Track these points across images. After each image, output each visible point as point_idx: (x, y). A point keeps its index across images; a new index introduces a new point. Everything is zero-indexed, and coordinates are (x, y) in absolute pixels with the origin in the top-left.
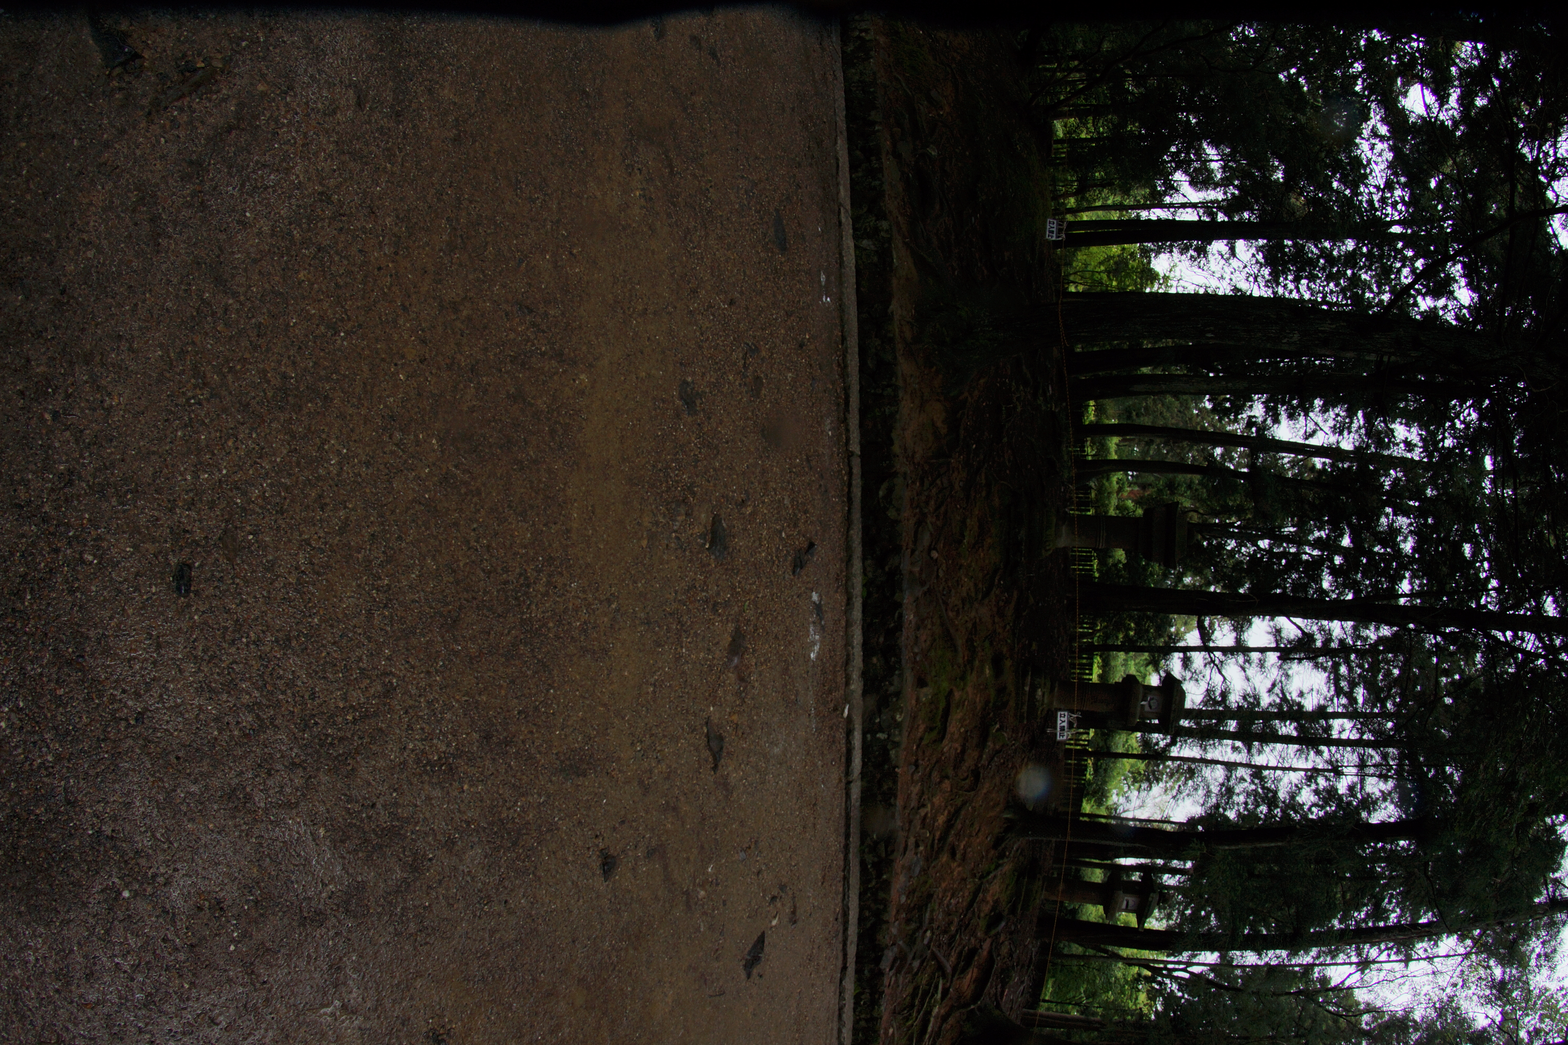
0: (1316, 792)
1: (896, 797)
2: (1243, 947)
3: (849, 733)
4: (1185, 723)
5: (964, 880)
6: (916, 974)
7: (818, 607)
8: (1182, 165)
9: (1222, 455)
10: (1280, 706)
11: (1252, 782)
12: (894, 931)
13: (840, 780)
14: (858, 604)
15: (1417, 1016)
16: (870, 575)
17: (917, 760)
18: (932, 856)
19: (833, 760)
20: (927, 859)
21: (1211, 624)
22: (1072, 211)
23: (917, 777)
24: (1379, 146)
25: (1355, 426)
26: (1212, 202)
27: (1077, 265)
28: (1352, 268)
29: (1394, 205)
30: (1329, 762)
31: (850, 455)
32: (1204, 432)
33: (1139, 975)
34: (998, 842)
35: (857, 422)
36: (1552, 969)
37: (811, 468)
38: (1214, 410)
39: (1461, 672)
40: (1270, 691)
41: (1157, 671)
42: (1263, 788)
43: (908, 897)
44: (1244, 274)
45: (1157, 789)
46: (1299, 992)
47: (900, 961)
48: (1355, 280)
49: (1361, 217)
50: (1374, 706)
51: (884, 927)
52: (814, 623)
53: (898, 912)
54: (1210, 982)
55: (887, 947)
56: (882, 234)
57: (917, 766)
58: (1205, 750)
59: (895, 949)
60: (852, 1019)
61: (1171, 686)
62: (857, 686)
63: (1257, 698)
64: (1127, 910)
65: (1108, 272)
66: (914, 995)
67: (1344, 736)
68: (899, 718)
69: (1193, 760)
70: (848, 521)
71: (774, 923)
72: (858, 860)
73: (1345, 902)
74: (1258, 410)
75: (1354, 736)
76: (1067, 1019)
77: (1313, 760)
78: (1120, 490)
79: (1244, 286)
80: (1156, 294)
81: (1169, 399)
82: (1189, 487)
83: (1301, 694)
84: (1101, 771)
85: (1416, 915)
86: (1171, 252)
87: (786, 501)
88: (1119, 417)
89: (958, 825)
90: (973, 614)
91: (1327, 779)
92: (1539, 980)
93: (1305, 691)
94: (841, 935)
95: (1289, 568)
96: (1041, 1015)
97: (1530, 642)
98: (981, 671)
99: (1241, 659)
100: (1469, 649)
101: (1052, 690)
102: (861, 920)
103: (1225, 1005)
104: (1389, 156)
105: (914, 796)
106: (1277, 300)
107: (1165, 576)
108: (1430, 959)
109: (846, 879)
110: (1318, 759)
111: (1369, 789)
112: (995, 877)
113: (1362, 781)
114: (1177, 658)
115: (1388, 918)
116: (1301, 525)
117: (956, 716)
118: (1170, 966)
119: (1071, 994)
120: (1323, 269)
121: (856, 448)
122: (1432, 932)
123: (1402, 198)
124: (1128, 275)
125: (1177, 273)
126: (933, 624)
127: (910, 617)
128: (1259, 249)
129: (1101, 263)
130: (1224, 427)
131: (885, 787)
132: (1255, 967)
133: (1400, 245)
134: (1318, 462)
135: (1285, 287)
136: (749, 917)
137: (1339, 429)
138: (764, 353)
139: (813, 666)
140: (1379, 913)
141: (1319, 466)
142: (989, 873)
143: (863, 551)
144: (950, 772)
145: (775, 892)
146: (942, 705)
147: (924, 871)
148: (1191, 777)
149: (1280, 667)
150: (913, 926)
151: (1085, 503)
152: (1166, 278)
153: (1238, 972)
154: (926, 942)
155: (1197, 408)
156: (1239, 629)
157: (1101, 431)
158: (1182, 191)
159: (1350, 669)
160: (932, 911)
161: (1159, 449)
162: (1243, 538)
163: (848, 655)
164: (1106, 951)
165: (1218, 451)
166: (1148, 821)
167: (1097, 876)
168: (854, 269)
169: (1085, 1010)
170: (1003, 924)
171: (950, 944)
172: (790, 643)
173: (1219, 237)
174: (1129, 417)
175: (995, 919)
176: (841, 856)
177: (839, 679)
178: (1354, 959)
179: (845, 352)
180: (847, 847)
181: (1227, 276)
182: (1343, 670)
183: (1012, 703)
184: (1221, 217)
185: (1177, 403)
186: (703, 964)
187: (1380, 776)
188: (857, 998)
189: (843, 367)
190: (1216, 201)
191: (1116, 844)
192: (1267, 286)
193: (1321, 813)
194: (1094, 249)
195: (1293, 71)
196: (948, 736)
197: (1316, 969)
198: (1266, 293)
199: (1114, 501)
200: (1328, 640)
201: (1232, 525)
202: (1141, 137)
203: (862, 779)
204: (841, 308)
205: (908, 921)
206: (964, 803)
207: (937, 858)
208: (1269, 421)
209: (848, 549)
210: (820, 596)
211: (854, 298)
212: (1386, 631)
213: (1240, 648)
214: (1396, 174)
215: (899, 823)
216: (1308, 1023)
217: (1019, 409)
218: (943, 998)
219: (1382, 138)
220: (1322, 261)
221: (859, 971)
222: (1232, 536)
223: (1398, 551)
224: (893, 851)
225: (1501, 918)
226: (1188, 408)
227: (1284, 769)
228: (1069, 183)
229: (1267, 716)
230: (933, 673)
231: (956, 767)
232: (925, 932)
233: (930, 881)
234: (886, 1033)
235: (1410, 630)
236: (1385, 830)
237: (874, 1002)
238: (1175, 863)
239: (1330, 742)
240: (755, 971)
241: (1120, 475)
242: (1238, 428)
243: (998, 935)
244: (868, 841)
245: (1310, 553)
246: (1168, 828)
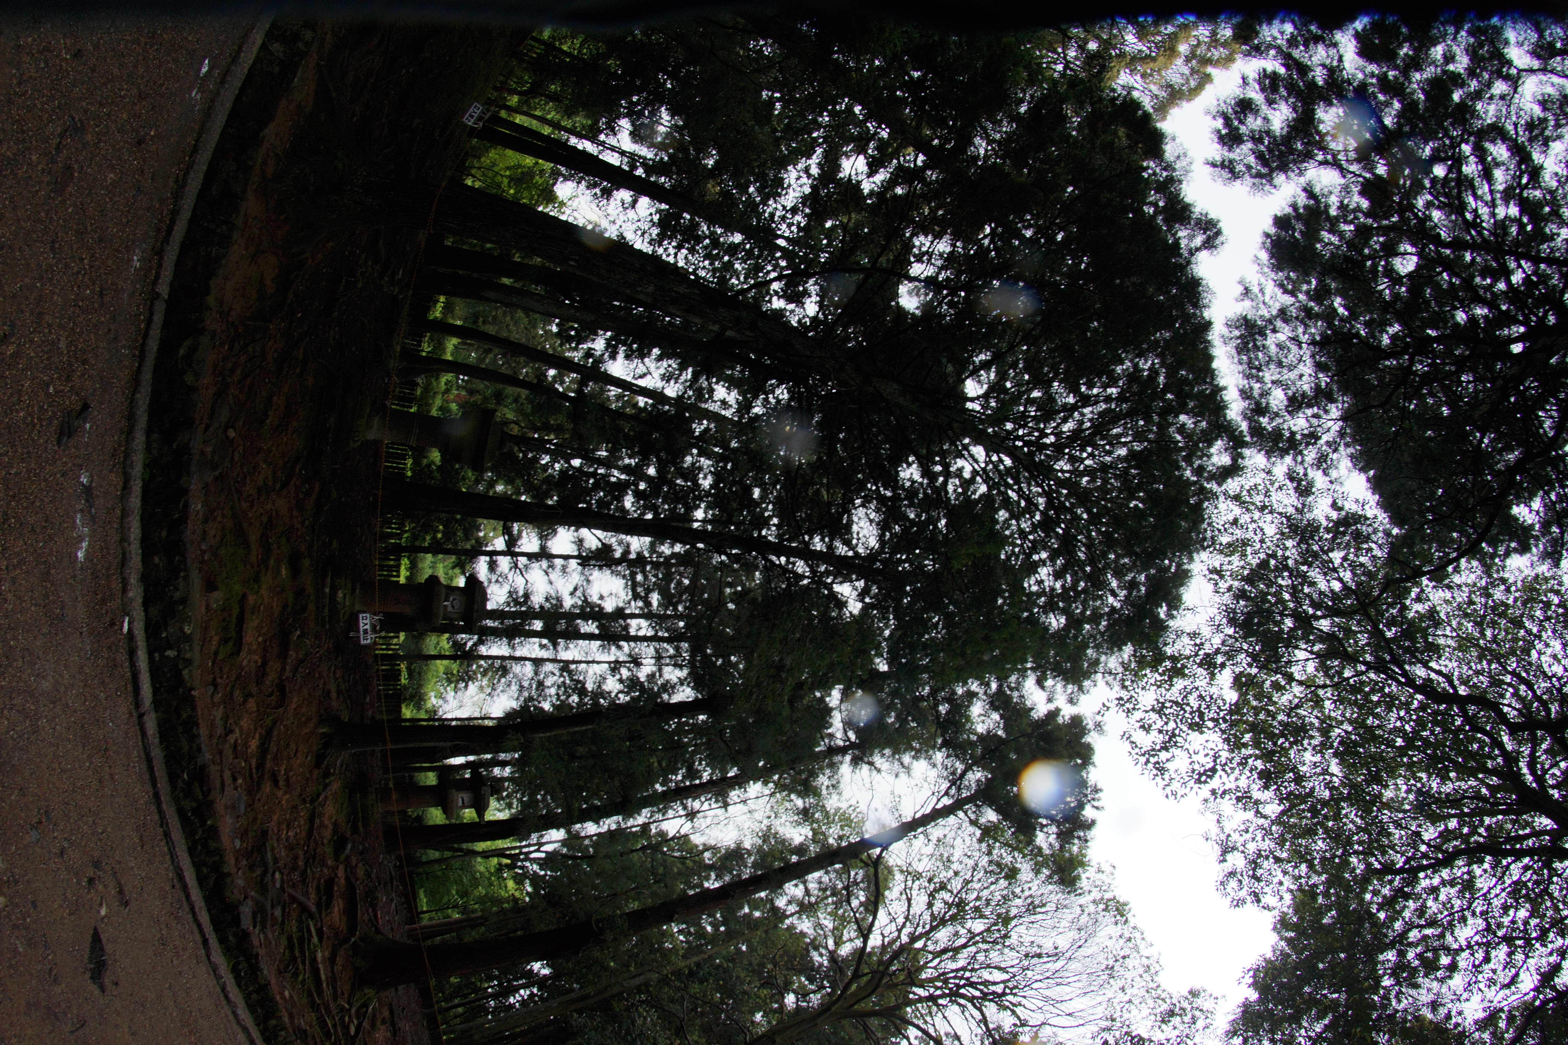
0: (621, 681)
1: (197, 725)
2: (582, 820)
3: (132, 653)
4: (490, 623)
5: (295, 807)
6: (283, 923)
7: (88, 490)
8: (631, 114)
9: (554, 377)
10: (582, 608)
11: (561, 676)
12: (240, 882)
13: (130, 714)
14: (137, 488)
15: (747, 845)
16: (155, 452)
17: (215, 679)
18: (253, 789)
19: (117, 690)
20: (250, 793)
21: (520, 532)
22: (510, 109)
23: (218, 698)
24: (804, 180)
25: (683, 378)
26: (640, 157)
27: (485, 161)
28: (731, 256)
29: (790, 226)
30: (630, 655)
31: (155, 296)
32: (544, 352)
33: (500, 864)
34: (319, 759)
35: (174, 258)
36: (840, 794)
37: (102, 305)
38: (558, 335)
39: (743, 585)
40: (572, 594)
41: (464, 573)
42: (572, 680)
43: (242, 840)
44: (634, 227)
45: (473, 687)
46: (644, 848)
47: (260, 914)
48: (729, 266)
49: (758, 222)
50: (667, 608)
51: (228, 880)
52: (82, 511)
53: (237, 859)
54: (564, 856)
55: (240, 903)
56: (300, 45)
57: (215, 685)
58: (513, 648)
59: (250, 902)
60: (240, 996)
61: (475, 587)
62: (136, 593)
63: (559, 600)
64: (464, 807)
65: (511, 179)
66: (290, 947)
67: (641, 633)
68: (187, 630)
69: (503, 658)
70: (136, 382)
71: (103, 912)
72: (174, 808)
73: (663, 770)
74: (599, 345)
75: (650, 633)
76: (450, 923)
77: (614, 654)
78: (447, 391)
79: (630, 236)
80: (546, 215)
81: (520, 314)
82: (516, 400)
83: (602, 598)
84: (416, 674)
85: (724, 771)
86: (579, 183)
87: (62, 345)
88: (465, 320)
89: (273, 748)
90: (269, 506)
91: (629, 669)
92: (832, 803)
93: (605, 594)
94: (185, 904)
95: (596, 487)
96: (425, 927)
97: (801, 567)
98: (278, 571)
99: (544, 564)
100: (750, 568)
101: (353, 591)
102: (201, 880)
103: (585, 873)
104: (807, 190)
105: (218, 721)
106: (655, 259)
107: (477, 482)
108: (744, 802)
109: (167, 835)
110: (619, 653)
111: (667, 676)
112: (326, 798)
113: (660, 670)
114: (483, 561)
115: (701, 777)
116: (613, 452)
117: (252, 623)
118: (525, 850)
119: (445, 899)
120: (705, 248)
121: (164, 289)
122: (740, 782)
123: (799, 223)
124: (528, 189)
125: (575, 204)
126: (224, 516)
127: (197, 507)
128: (659, 211)
129: (508, 168)
130: (564, 352)
131: (185, 716)
132: (599, 835)
133: (778, 255)
134: (642, 401)
135: (666, 250)
136: (70, 914)
137: (667, 378)
138: (89, 137)
139: (82, 569)
140: (693, 773)
141: (641, 404)
142: (318, 795)
143: (149, 421)
144: (254, 689)
145: (90, 872)
146: (236, 611)
147: (250, 806)
148: (504, 675)
149: (582, 573)
150: (259, 871)
151: (409, 400)
152: (562, 204)
153: (587, 842)
154: (278, 885)
155: (543, 329)
156: (544, 538)
157: (444, 329)
158: (619, 136)
159: (646, 577)
160: (273, 849)
161: (495, 360)
162: (555, 456)
163: (124, 554)
164: (461, 850)
165: (552, 372)
166: (469, 719)
167: (431, 779)
168: (246, 71)
169: (464, 910)
170: (349, 846)
171: (304, 881)
172: (51, 538)
173: (629, 188)
174: (475, 322)
175: (340, 843)
176: (153, 808)
177: (114, 585)
178: (682, 812)
179: (190, 167)
180: (156, 795)
181: (619, 223)
182: (639, 578)
183: (312, 607)
184: (640, 172)
185: (526, 320)
186: (43, 995)
187: (676, 665)
188: (235, 970)
189: (181, 184)
190: (645, 158)
191: (442, 744)
192: (650, 243)
193: (628, 698)
194: (509, 152)
195: (777, 95)
196: (245, 648)
197: (653, 827)
198: (647, 249)
199: (438, 402)
200: (627, 552)
201: (550, 442)
202: (615, 76)
203: (156, 709)
204: (208, 112)
205: (251, 867)
206: (274, 723)
207: (259, 789)
208: (606, 356)
209: (131, 417)
210: (91, 476)
211: (228, 105)
212: (678, 548)
213: (544, 554)
214: (804, 204)
215: (208, 756)
216: (661, 870)
217: (360, 285)
218: (320, 939)
219: (809, 176)
220: (707, 241)
221: (222, 941)
222: (547, 452)
223: (697, 485)
224: (209, 791)
225: (792, 764)
226: (535, 327)
227: (588, 662)
228: (521, 82)
229: (570, 617)
230: (224, 575)
231: (259, 683)
232: (273, 874)
233: (260, 816)
234: (283, 997)
235: (699, 549)
236: (683, 708)
237: (254, 969)
238: (502, 756)
239: (629, 638)
240: (107, 981)
241: (449, 376)
242: (576, 356)
243: (348, 858)
244: (180, 784)
245: (617, 475)
246: (487, 723)
